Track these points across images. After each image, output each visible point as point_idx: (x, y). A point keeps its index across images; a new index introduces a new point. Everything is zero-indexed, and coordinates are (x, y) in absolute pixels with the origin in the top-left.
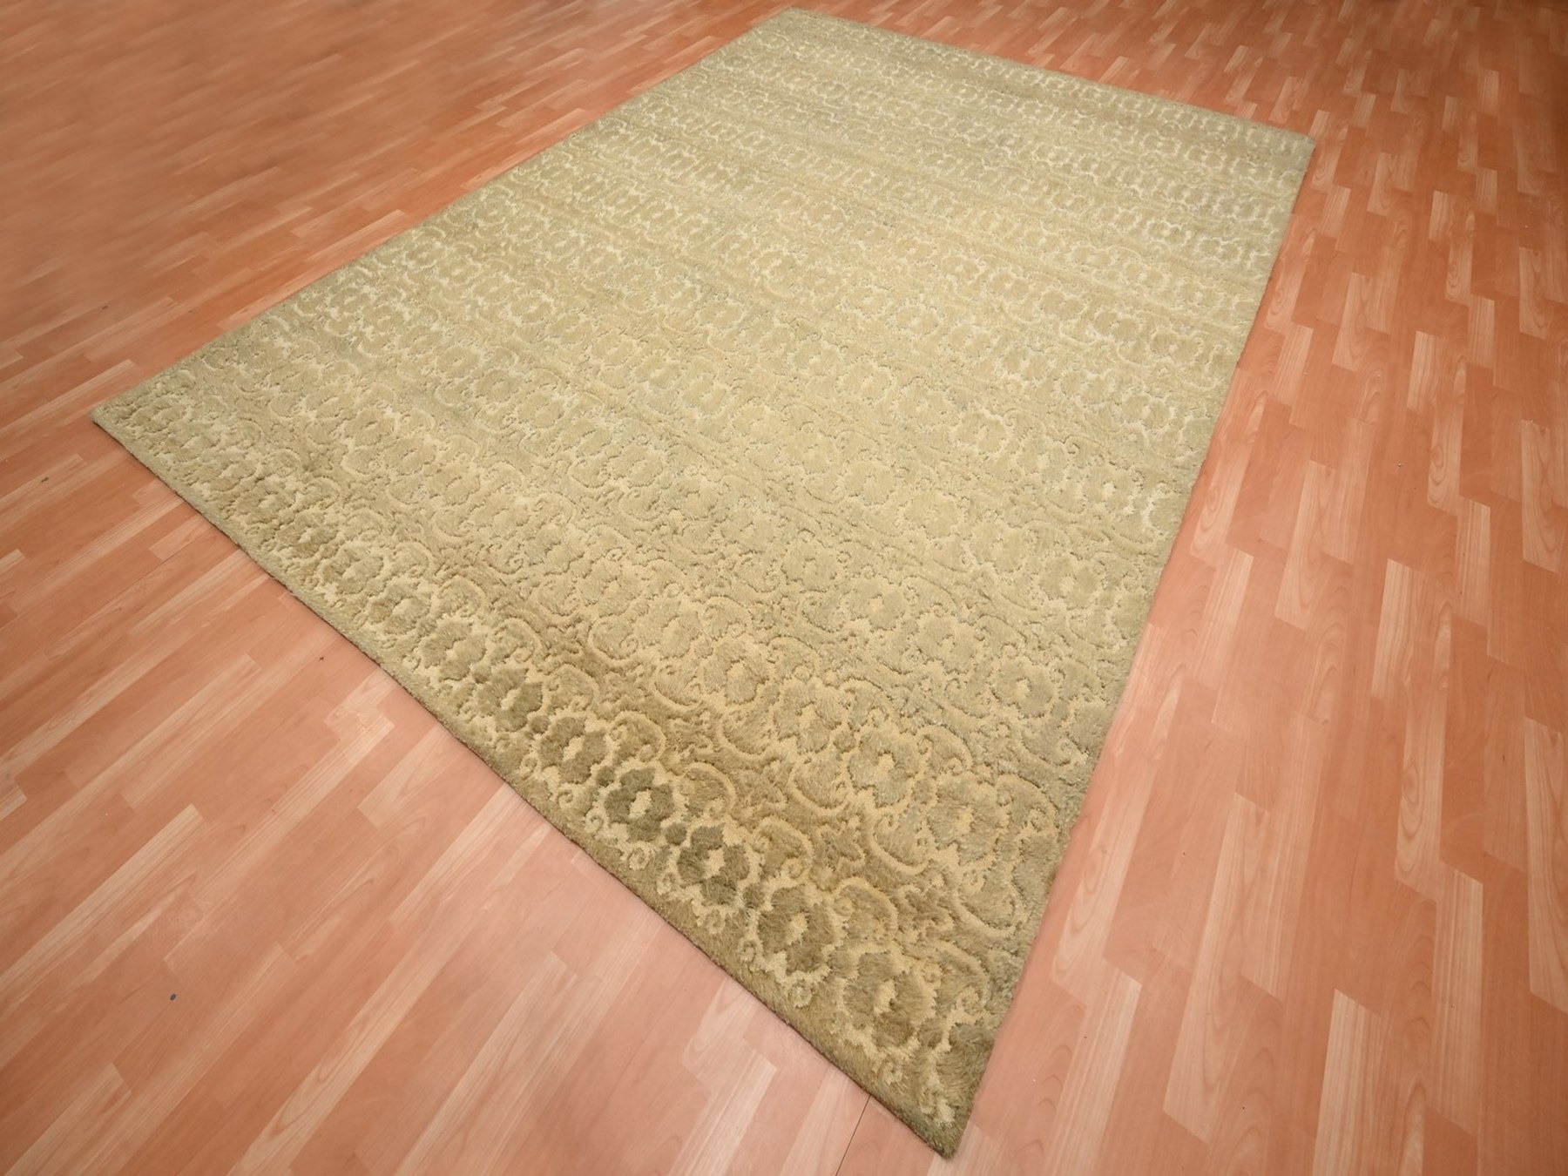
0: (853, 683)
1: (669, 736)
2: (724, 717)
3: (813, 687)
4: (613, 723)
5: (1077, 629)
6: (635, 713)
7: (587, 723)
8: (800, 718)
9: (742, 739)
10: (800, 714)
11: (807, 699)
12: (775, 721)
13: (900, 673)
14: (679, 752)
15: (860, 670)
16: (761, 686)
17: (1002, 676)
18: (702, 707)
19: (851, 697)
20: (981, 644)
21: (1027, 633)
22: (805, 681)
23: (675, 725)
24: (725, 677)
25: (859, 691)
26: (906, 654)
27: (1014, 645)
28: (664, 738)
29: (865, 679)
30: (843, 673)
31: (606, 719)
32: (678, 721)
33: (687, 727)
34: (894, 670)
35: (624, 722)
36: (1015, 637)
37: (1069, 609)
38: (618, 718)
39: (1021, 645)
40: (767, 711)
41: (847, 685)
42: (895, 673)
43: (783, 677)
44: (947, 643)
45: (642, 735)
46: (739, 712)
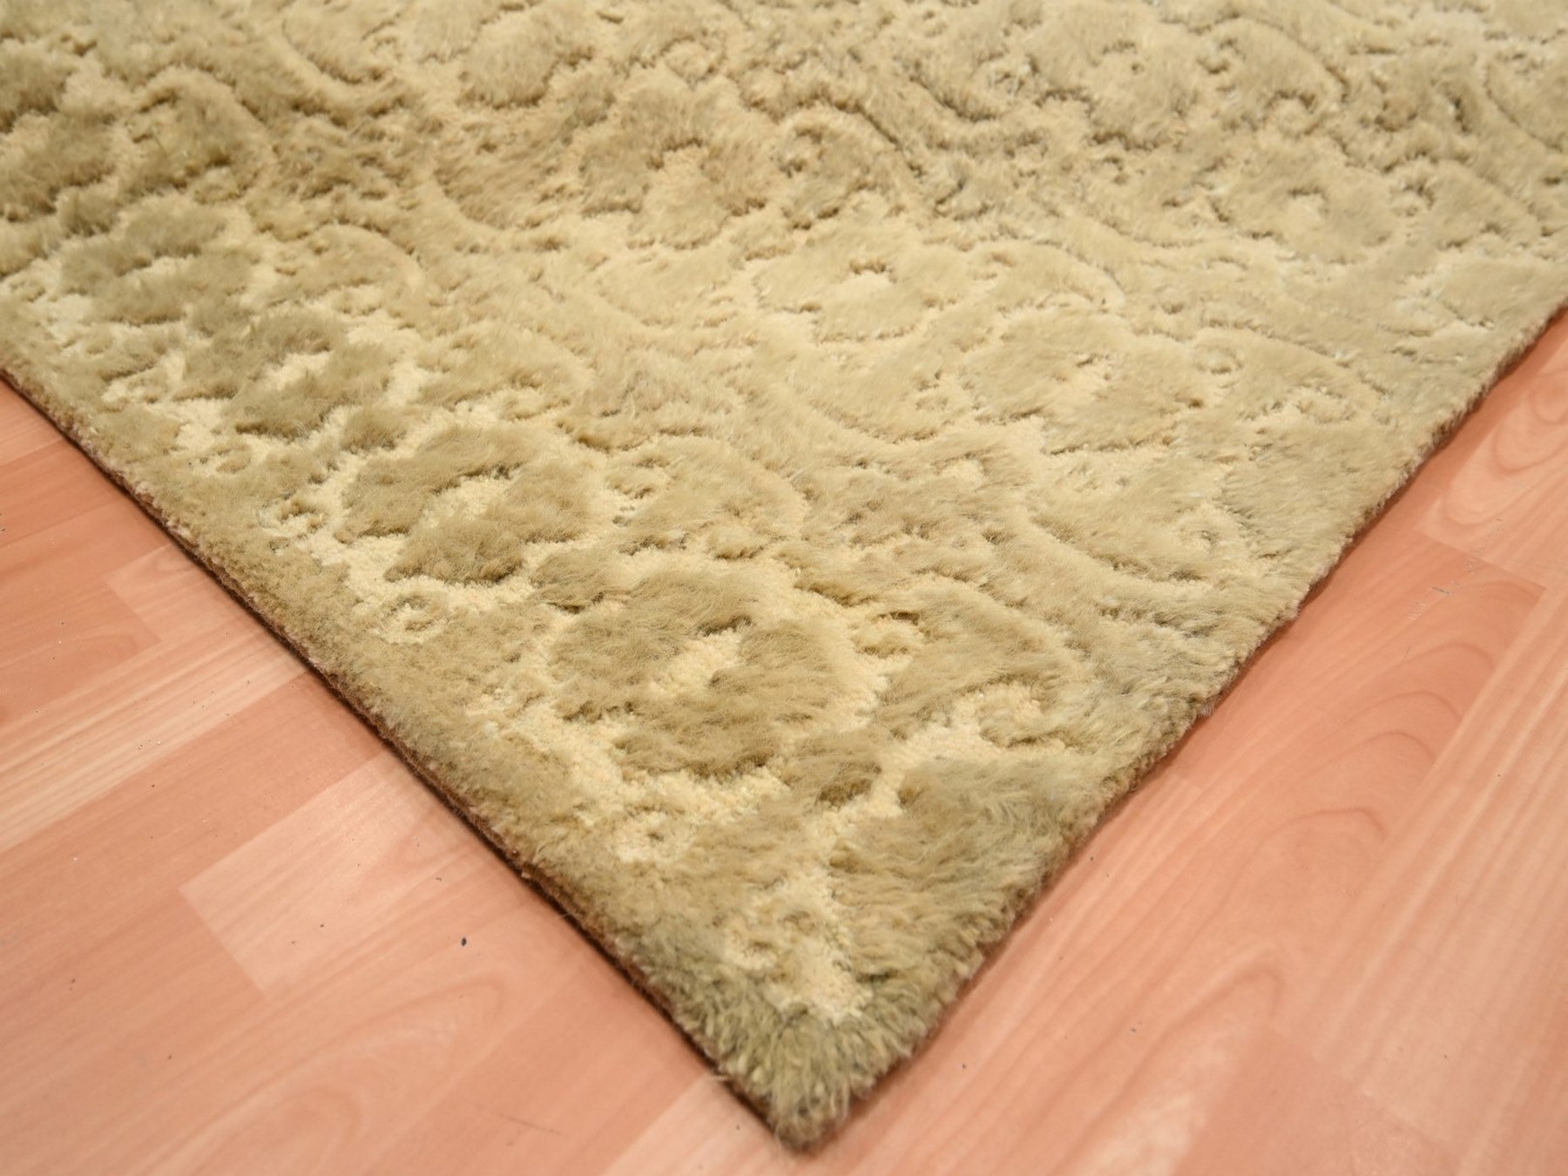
0: (823, 116)
1: (286, 153)
2: (447, 134)
3: (709, 102)
4: (143, 95)
5: (1503, 89)
6: (205, 76)
7: (72, 81)
8: (655, 176)
9: (478, 190)
10: (658, 165)
11: (687, 127)
12: (582, 169)
13: (960, 115)
14: (304, 197)
15: (855, 84)
16: (566, 71)
17: (1252, 174)
18: (391, 95)
19: (806, 151)
20: (1216, 80)
21: (1351, 73)
22: (694, 80)
23: (309, 130)
24: (473, 33)
25: (834, 136)
26: (993, 67)
27: (1307, 101)
28: (272, 160)
29: (858, 108)
30: (801, 80)
31: (125, 78)
32: (320, 123)
33: (339, 143)
34: (948, 103)
35: (167, 98)
36: (1313, 76)
37: (1491, 36)
38: (158, 84)
39: (1329, 104)
40: (567, 141)
41: (801, 118)
42: (949, 113)
43: (634, 59)
44: (1117, 63)
45: (212, 140)
46: (490, 126)
